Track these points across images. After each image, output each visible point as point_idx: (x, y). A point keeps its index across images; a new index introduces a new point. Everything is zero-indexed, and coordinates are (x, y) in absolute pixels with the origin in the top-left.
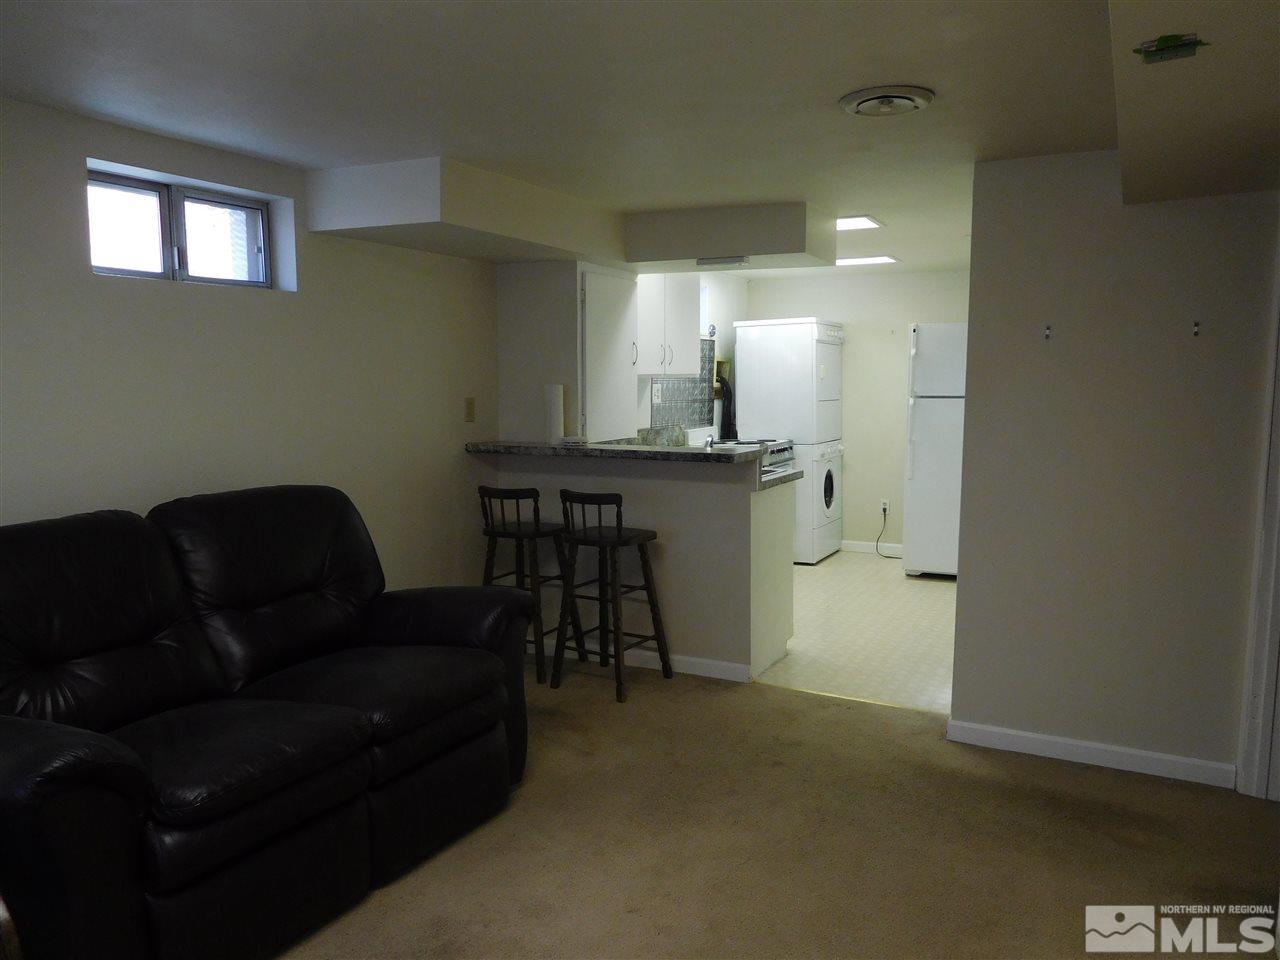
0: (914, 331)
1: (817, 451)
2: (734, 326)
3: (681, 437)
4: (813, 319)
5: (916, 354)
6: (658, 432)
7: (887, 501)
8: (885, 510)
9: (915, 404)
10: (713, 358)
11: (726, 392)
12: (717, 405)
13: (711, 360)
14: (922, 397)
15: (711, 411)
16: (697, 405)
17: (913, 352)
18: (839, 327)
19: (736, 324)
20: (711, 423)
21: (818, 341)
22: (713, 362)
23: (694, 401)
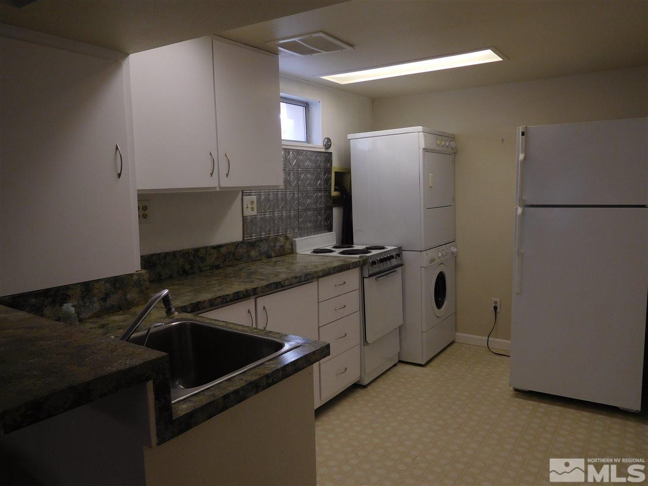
0: (523, 134)
1: (426, 257)
2: (349, 138)
3: (288, 246)
4: (420, 128)
5: (525, 159)
6: (252, 245)
7: (498, 300)
8: (495, 308)
9: (523, 213)
10: (330, 168)
11: (345, 200)
12: (336, 213)
13: (328, 170)
14: (532, 206)
15: (329, 218)
16: (309, 213)
17: (522, 156)
18: (452, 138)
19: (350, 136)
20: (330, 229)
21: (425, 150)
22: (330, 172)
23: (307, 210)
